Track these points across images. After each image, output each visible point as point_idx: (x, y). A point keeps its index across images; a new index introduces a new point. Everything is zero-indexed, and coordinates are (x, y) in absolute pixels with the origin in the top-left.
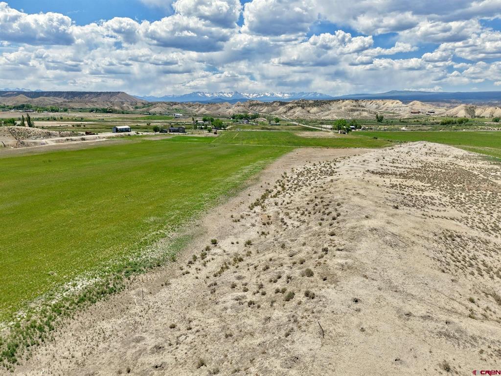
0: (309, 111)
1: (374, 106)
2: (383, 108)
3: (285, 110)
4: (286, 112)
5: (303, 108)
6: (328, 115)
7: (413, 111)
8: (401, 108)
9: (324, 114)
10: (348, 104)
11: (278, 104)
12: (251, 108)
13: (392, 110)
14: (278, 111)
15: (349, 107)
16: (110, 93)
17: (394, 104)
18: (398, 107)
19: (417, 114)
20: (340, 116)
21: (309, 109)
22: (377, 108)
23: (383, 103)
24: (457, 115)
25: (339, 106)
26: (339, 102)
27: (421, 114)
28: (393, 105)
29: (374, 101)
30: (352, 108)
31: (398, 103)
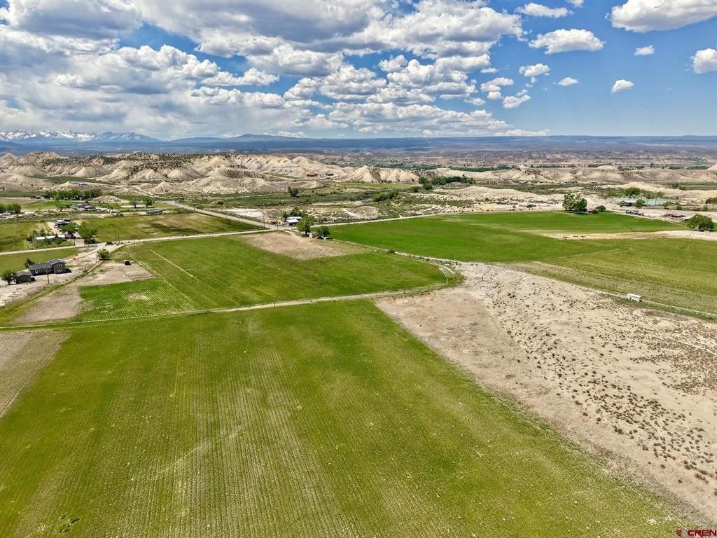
0: (166, 176)
1: (255, 165)
2: (267, 168)
3: (124, 174)
5: (156, 171)
7: (308, 172)
8: (292, 169)
12: (49, 167)
13: (281, 171)
15: (224, 168)
17: (282, 163)
18: (287, 167)
19: (315, 178)
22: (259, 168)
23: (265, 160)
24: (363, 180)
25: (207, 165)
26: (202, 159)
27: (320, 177)
28: (280, 164)
29: (253, 158)
30: (229, 169)
31: (285, 161)
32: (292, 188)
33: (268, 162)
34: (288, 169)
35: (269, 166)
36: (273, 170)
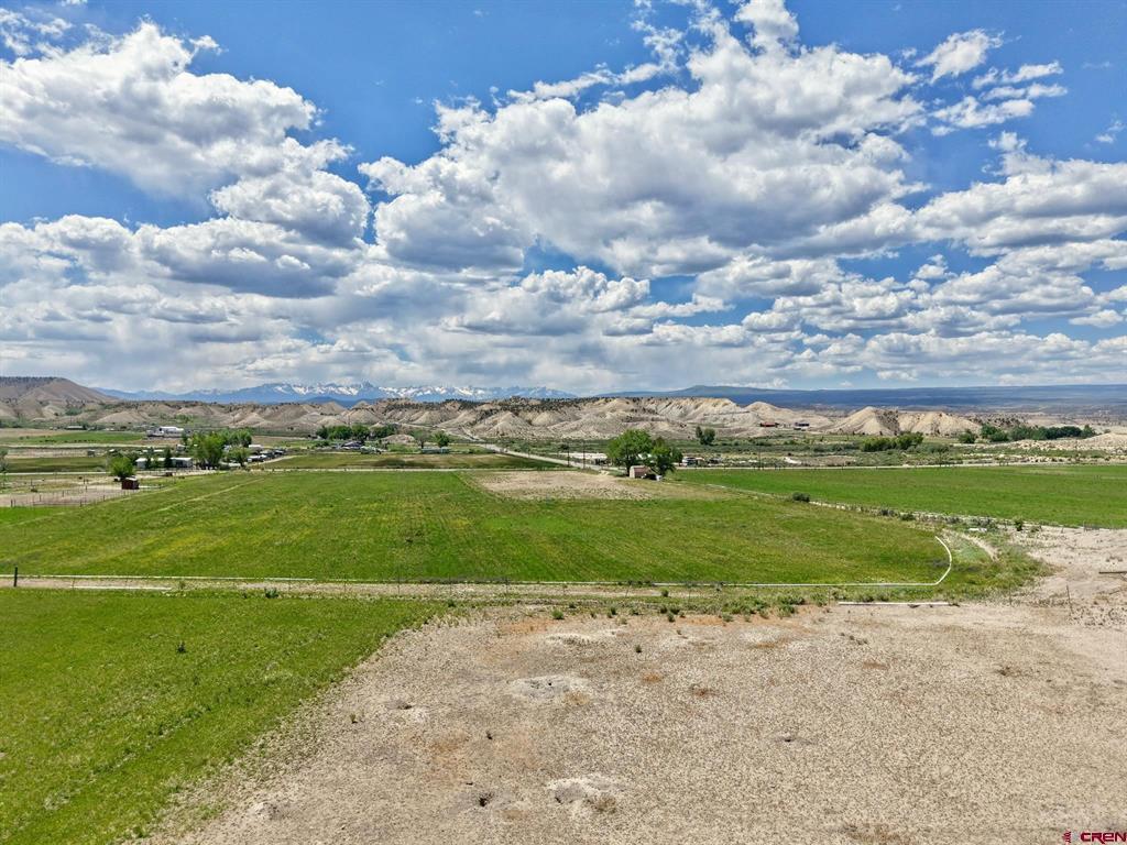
0: (530, 422)
1: (676, 412)
2: (694, 416)
3: (471, 418)
4: (475, 423)
5: (517, 414)
6: (576, 429)
7: (763, 422)
8: (735, 416)
9: (568, 427)
10: (620, 407)
11: (458, 405)
12: (389, 414)
14: (457, 420)
15: (621, 412)
16: (26, 379)
17: (719, 407)
18: (728, 413)
19: (773, 429)
20: (606, 431)
21: (530, 416)
22: (682, 416)
23: (693, 405)
25: (599, 410)
26: (597, 403)
27: (781, 428)
28: (716, 409)
29: (674, 402)
30: (628, 414)
31: (726, 404)
32: (703, 428)
33: (697, 407)
34: (728, 417)
35: (698, 413)
36: (704, 419)
